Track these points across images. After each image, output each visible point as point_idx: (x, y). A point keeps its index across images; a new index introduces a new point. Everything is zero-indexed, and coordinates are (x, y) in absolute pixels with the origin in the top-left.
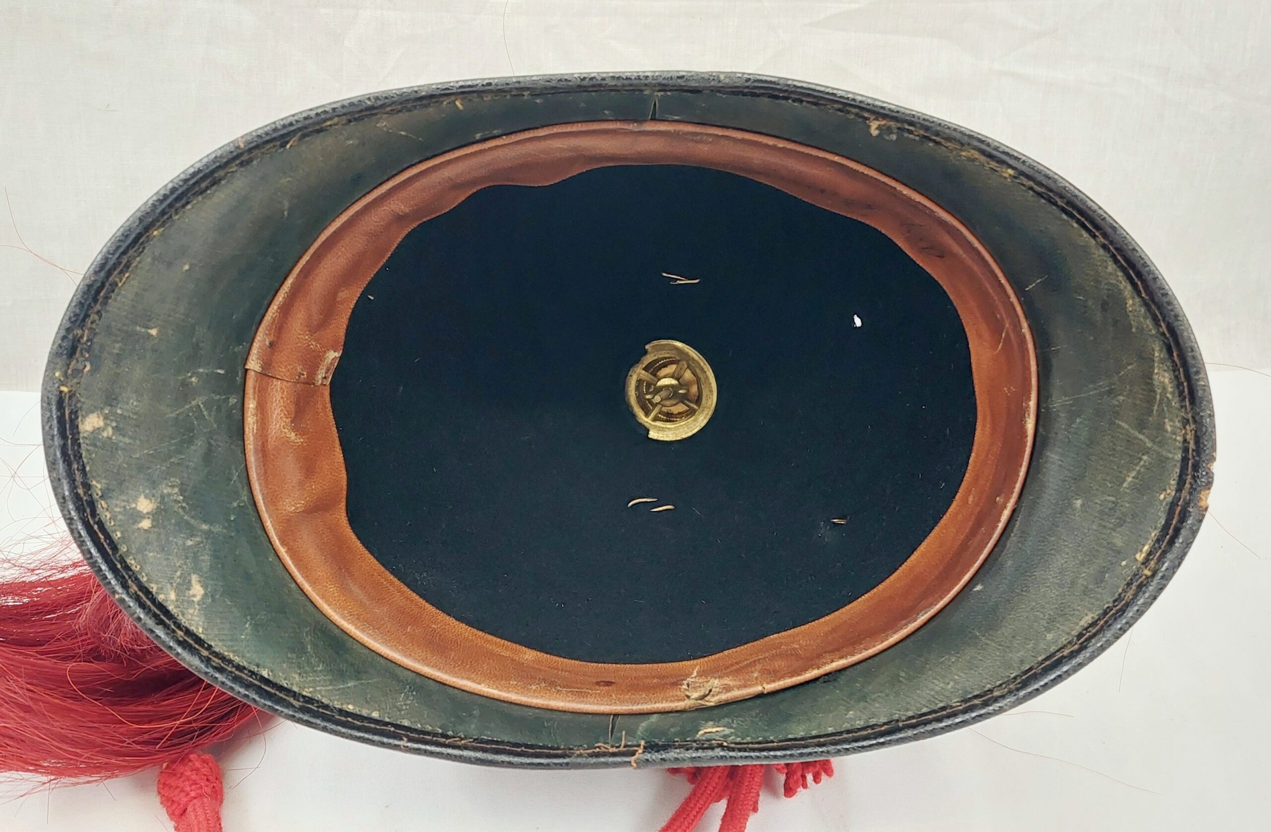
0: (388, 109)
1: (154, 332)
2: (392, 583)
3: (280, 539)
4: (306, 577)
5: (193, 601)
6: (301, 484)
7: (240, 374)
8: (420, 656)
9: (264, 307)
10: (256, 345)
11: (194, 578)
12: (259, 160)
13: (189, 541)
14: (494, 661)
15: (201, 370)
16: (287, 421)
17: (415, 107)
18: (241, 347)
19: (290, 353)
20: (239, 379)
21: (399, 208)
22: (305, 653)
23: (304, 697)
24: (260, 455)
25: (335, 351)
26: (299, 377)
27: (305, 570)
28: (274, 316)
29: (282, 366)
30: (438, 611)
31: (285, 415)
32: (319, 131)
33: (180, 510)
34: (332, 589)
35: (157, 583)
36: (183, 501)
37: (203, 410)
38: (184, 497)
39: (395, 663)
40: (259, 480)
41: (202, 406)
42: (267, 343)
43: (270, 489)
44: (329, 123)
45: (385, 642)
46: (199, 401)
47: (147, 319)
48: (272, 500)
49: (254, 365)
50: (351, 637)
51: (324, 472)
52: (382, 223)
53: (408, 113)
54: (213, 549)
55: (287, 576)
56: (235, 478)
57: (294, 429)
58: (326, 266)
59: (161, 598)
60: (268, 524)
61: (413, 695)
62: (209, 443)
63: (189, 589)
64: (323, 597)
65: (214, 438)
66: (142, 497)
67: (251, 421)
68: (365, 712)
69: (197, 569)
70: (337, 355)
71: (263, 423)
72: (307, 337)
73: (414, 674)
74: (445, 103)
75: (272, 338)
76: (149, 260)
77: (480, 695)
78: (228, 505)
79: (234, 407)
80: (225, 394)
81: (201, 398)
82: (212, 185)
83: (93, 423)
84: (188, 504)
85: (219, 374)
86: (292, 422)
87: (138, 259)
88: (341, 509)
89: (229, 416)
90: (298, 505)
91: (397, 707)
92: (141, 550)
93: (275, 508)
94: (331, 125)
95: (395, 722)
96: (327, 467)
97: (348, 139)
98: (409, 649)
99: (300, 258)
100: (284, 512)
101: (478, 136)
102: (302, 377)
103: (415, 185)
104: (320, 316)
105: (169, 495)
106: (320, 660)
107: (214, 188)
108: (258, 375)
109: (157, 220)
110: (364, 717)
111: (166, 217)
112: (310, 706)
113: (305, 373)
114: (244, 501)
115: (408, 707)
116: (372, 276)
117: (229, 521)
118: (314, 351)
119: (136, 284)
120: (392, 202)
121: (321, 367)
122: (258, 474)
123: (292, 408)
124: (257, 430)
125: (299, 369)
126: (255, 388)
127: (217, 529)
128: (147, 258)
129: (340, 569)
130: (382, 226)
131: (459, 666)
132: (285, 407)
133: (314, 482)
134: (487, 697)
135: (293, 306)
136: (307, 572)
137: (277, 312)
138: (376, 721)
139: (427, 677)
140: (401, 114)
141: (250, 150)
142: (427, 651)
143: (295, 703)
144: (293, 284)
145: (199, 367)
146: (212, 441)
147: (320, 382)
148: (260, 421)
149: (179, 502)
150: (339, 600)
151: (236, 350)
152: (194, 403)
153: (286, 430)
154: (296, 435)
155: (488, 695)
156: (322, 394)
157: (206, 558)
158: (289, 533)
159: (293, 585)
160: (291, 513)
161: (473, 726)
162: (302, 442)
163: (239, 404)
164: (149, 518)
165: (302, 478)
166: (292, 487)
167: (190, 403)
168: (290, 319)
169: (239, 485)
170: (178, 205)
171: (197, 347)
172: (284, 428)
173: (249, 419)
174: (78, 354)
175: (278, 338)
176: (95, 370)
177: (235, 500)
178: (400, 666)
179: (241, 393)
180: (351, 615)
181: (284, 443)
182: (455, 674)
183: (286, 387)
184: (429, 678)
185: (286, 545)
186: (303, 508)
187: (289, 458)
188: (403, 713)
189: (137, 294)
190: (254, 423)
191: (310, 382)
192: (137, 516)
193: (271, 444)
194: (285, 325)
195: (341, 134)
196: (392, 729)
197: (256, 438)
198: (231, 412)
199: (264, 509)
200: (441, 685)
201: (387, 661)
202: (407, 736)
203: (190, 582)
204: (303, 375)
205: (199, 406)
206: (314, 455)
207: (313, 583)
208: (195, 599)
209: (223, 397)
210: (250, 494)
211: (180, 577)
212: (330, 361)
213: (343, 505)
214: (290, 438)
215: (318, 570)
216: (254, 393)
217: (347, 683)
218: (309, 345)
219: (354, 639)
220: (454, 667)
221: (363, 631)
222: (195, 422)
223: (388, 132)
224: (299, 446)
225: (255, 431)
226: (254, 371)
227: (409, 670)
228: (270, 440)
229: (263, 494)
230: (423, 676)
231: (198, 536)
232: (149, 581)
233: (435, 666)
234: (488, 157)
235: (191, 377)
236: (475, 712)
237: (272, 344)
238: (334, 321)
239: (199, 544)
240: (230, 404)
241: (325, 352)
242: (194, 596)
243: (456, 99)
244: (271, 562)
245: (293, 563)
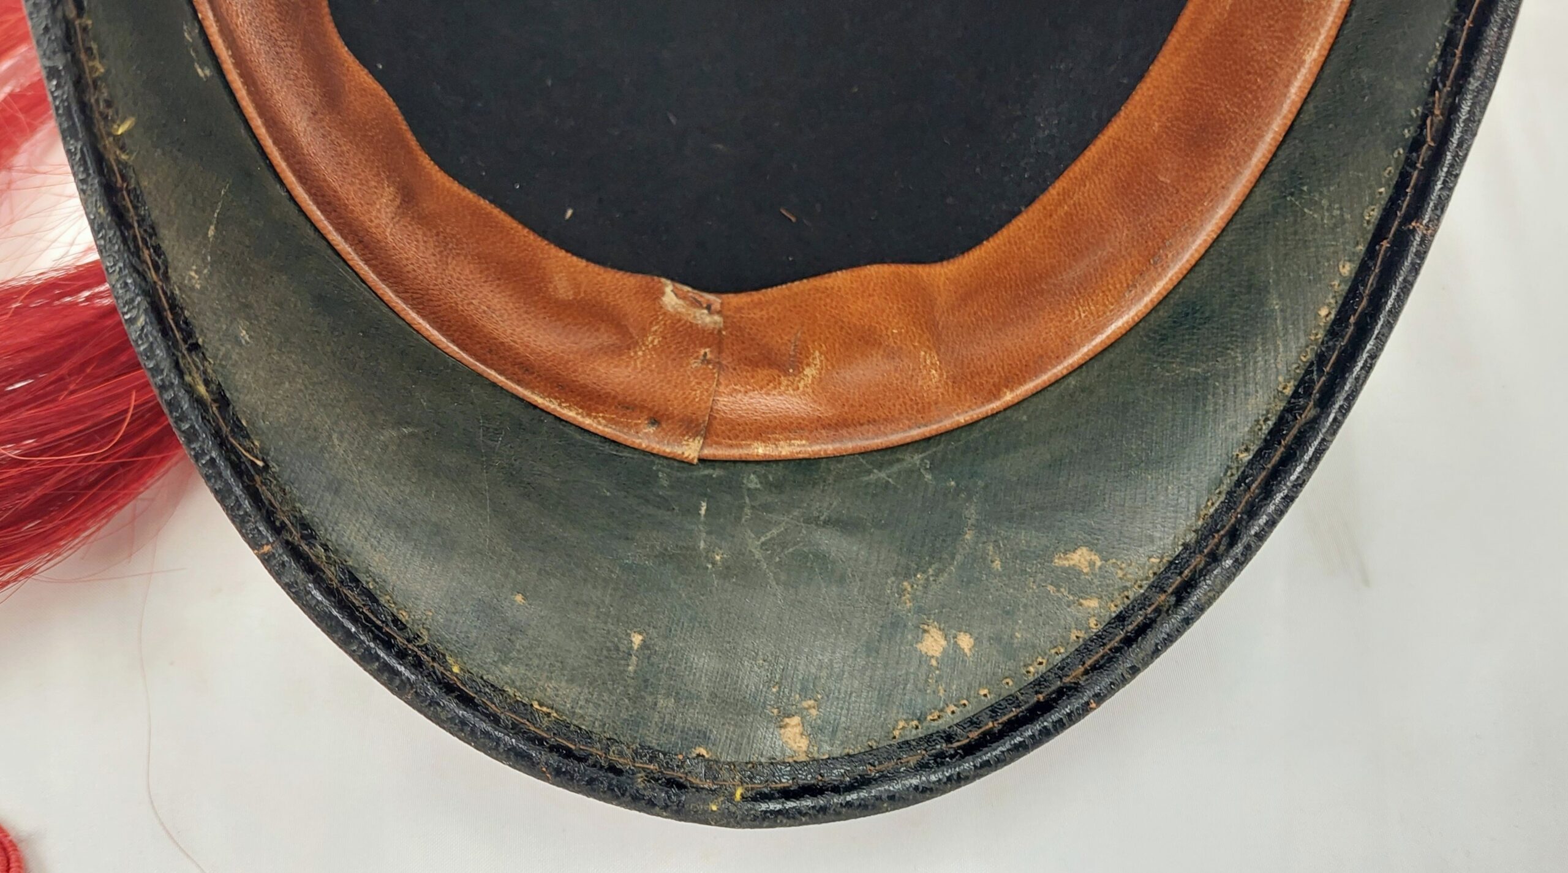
0: (152, 275)
1: (637, 639)
2: (1066, 194)
3: (989, 401)
4: (1059, 359)
5: (1100, 568)
6: (891, 354)
7: (706, 472)
8: (1228, 169)
9: (587, 439)
10: (657, 447)
11: (1059, 562)
12: (298, 505)
13: (994, 565)
14: (1247, 27)
15: (702, 545)
16: (785, 383)
17: (141, 221)
18: (660, 475)
19: (669, 382)
20: (716, 473)
21: (387, 206)
22: (1206, 379)
23: (1295, 394)
24: (844, 432)
25: (663, 293)
26: (709, 362)
27: (1046, 359)
28: (603, 422)
29: (691, 397)
30: (1122, 114)
31: (775, 388)
32: (223, 401)
33: (941, 579)
34: (1082, 313)
35: (1068, 629)
36: (924, 572)
37: (769, 535)
38: (917, 570)
39: (1235, 214)
40: (886, 434)
41: (763, 539)
42: (652, 430)
43: (901, 413)
44: (202, 389)
45: (1193, 230)
46: (754, 545)
47: (617, 653)
48: (922, 409)
49: (691, 449)
50: (1175, 287)
51: (869, 310)
52: (420, 237)
53: (163, 232)
54: (1007, 523)
55: (1056, 391)
56: (883, 475)
57: (799, 370)
58: (509, 331)
59: (1094, 626)
60: (962, 419)
61: (1310, 192)
62: (825, 522)
63: (1080, 572)
64: (1095, 332)
65: (816, 514)
66: (919, 646)
67: (786, 449)
68: (1339, 287)
69: (1044, 556)
70: (669, 287)
71: (788, 427)
72: (640, 353)
73: (1262, 182)
74: (124, 157)
75: (643, 421)
76: (507, 669)
77: (1325, 62)
78: (931, 489)
79: (763, 479)
80: (743, 497)
81: (750, 541)
82: (357, 581)
83: (795, 734)
84: (930, 564)
85: (707, 510)
86: (786, 373)
87: (510, 691)
88: (929, 274)
89: (777, 487)
90: (928, 362)
91: (1335, 226)
92: (1009, 651)
93: (933, 408)
94: (207, 383)
95: (1369, 236)
96: (860, 303)
97: (237, 341)
98: (1210, 189)
99: (494, 385)
100: (941, 390)
101: (204, 72)
102: (709, 356)
103: (335, 185)
104: (602, 330)
105: (914, 598)
106: (1222, 354)
107: (362, 578)
108: (709, 441)
109: (430, 675)
110: (1350, 291)
111: (424, 657)
112: (1317, 387)
113: (702, 352)
114: (922, 460)
115: (1337, 206)
116: (526, 230)
117: (958, 491)
118: (664, 338)
119: (553, 684)
120: (376, 221)
121: (690, 319)
122: (877, 436)
123: (763, 373)
124: (801, 438)
125: (695, 364)
126: (731, 446)
127: (971, 513)
128: (504, 674)
129: (1041, 292)
130: (424, 235)
131: (1256, 98)
132: (761, 388)
133: (887, 329)
134: (1331, 49)
135: (584, 386)
136: (1050, 358)
137: (595, 417)
138: (1363, 270)
139: (1271, 160)
140: (165, 246)
141: (278, 530)
142: (1218, 155)
143: (1310, 412)
144: (543, 394)
145: (695, 548)
146: (822, 518)
147: (717, 318)
148: (787, 434)
149: (927, 579)
150: (1105, 305)
151: (665, 483)
152: (758, 555)
153: (801, 385)
154: (808, 365)
155: (1328, 47)
156: (739, 309)
157: (1026, 538)
158: (977, 380)
159: (1072, 381)
160: (941, 375)
161: (1399, 86)
162: (821, 353)
163: (758, 468)
164: (955, 637)
165: (881, 352)
166: (896, 370)
167: (758, 561)
168: (608, 389)
169: (896, 468)
170: (400, 640)
171: (664, 557)
172: (798, 388)
173: (784, 453)
174: (678, 774)
175: (642, 408)
176: (703, 737)
177: (921, 475)
178: (1241, 207)
179: (739, 466)
180: (1135, 286)
181: (823, 389)
182: (1273, 109)
183: (727, 386)
184: (1275, 155)
185: (999, 390)
186: (934, 354)
187: (848, 377)
188: (1348, 216)
189: (571, 680)
190: (790, 445)
191: (715, 339)
192: (953, 656)
193: (826, 411)
194: (620, 398)
195: (226, 356)
196: (1385, 244)
197: (816, 441)
198: (771, 485)
199: (935, 427)
200: (1293, 134)
201: (1229, 229)
202: (1408, 218)
203: (1065, 570)
204: (705, 354)
205: (763, 544)
206: (842, 328)
207: (1070, 347)
208: (1099, 563)
209: (747, 500)
210: (910, 449)
211: (1058, 587)
212: (681, 302)
213: (922, 270)
214: (814, 377)
215: (1044, 335)
216: (740, 446)
217: (1273, 310)
218: (654, 348)
219: (1180, 283)
220: (1259, 107)
221: (1165, 268)
222: (791, 550)
223: (212, 264)
224: (827, 360)
225: (804, 442)
226: (702, 448)
227: (1251, 191)
228: (817, 413)
229: (910, 428)
230: (1267, 166)
231: (984, 549)
232: (1066, 643)
233: (1253, 144)
234: (254, 44)
235: (714, 564)
236: (1364, 78)
237: (655, 421)
238: (611, 298)
239: (999, 548)
240: (759, 486)
241: (665, 314)
242: (1092, 564)
243: (109, 134)
244: (1029, 417)
245: (1031, 380)
